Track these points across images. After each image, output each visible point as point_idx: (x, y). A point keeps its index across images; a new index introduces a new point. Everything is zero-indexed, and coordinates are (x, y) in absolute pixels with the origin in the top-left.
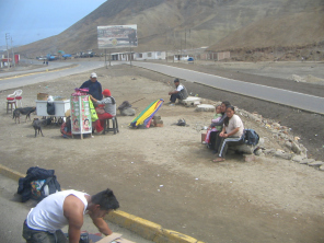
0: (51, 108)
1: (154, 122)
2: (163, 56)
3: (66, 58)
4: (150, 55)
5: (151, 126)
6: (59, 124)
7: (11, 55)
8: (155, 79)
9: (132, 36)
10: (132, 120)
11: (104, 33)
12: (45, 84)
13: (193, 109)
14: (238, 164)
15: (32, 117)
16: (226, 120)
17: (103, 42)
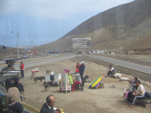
0: (52, 78)
1: (100, 86)
2: (103, 52)
3: (57, 52)
4: (96, 51)
5: (99, 88)
6: (56, 85)
7: (33, 50)
8: (100, 64)
9: (88, 43)
10: (90, 84)
11: (76, 42)
12: (48, 65)
13: (118, 80)
14: (142, 108)
15: (43, 81)
16: (136, 87)
17: (75, 46)
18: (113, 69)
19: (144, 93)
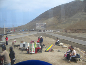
0: (24, 45)
1: (51, 50)
2: (53, 31)
3: (27, 31)
4: (49, 30)
6: (26, 50)
7: (13, 29)
8: (51, 38)
10: (46, 49)
11: (37, 25)
12: (22, 38)
13: (61, 47)
14: (75, 63)
15: (19, 47)
16: (71, 51)
17: (37, 27)
18: (58, 40)
19: (76, 54)
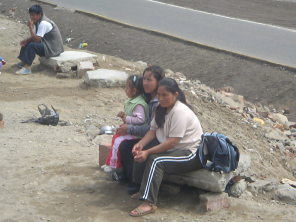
13: (76, 83)
